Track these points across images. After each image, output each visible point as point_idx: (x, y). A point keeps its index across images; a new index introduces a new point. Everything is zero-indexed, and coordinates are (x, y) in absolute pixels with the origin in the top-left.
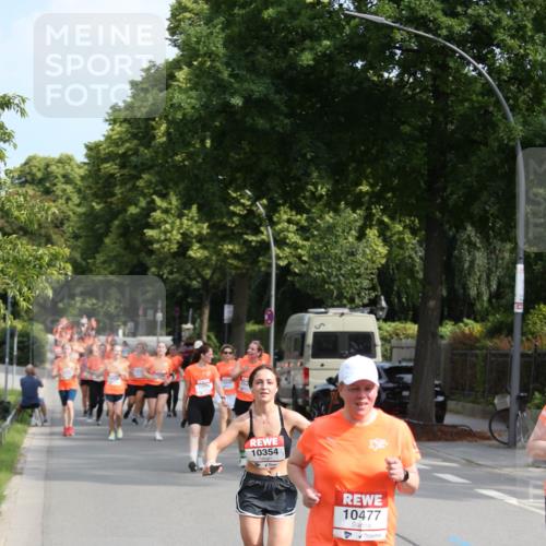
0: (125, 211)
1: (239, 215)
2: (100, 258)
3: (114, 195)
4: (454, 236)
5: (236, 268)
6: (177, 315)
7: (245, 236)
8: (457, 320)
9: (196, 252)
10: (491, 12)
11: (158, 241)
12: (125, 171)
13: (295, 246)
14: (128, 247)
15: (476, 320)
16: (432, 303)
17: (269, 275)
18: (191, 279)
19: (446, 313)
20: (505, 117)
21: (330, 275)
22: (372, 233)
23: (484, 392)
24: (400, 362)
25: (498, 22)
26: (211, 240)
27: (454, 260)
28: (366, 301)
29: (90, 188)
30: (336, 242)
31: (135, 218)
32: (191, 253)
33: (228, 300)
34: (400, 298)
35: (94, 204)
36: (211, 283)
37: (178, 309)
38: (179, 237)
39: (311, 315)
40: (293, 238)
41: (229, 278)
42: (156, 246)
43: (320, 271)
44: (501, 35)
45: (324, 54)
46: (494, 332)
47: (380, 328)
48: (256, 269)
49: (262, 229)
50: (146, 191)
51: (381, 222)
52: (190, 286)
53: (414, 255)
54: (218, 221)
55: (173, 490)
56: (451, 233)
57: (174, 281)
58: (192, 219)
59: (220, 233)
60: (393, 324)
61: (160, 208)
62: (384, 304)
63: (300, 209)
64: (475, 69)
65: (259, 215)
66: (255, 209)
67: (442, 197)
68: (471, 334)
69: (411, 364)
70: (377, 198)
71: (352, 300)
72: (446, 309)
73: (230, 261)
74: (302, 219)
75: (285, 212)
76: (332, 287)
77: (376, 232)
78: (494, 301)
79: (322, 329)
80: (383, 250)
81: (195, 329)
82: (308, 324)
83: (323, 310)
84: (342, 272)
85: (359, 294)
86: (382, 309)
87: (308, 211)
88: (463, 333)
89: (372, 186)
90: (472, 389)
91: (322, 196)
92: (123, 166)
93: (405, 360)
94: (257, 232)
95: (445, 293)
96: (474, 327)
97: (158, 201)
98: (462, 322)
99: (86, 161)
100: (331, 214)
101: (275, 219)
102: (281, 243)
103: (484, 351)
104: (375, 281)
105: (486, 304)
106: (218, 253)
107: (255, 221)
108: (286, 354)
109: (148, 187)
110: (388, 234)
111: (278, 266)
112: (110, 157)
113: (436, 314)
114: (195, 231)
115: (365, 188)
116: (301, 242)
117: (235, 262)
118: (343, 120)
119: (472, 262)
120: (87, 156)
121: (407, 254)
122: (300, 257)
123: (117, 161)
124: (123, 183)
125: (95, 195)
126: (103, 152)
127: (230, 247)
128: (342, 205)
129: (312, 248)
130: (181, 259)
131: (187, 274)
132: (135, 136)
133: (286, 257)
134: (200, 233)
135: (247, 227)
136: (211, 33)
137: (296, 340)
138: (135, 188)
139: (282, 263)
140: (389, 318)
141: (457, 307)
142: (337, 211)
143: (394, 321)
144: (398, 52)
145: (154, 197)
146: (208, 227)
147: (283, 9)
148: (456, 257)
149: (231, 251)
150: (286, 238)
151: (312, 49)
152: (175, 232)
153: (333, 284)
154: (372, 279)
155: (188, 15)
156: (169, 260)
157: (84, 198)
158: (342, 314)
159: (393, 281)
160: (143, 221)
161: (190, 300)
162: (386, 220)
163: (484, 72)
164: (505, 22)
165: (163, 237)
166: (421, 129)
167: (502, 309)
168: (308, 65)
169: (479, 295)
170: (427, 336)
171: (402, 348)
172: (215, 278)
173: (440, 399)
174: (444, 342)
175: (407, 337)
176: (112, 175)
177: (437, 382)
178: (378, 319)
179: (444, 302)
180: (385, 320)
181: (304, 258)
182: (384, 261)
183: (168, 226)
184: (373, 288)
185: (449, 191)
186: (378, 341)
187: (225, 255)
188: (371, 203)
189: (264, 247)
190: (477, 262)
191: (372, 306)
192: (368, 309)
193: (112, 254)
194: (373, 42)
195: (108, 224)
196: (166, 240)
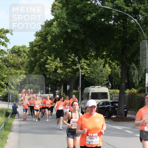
0: (40, 60)
1: (71, 61)
2: (33, 73)
3: (37, 56)
4: (129, 66)
5: (70, 75)
6: (54, 88)
7: (73, 67)
8: (130, 89)
9: (59, 71)
10: (138, 5)
11: (49, 68)
12: (40, 49)
13: (86, 69)
14: (41, 70)
15: (135, 89)
16: (123, 84)
17: (79, 77)
18: (58, 79)
19: (127, 87)
20: (142, 34)
21: (95, 77)
22: (107, 65)
23: (137, 108)
24: (115, 100)
25: (140, 8)
26: (63, 68)
27: (129, 72)
28: (105, 84)
29: (30, 54)
30: (97, 68)
31: (43, 62)
32: (58, 71)
33: (68, 84)
34: (115, 83)
35: (32, 58)
36: (63, 79)
37: (54, 86)
38: (54, 67)
39: (91, 88)
40: (86, 67)
41: (68, 78)
42: (48, 70)
43: (93, 76)
44: (141, 11)
45: (93, 17)
46: (140, 92)
47: (109, 91)
48: (76, 75)
49: (77, 65)
50: (46, 55)
51: (109, 63)
52: (58, 80)
53: (118, 71)
54: (65, 62)
55: (54, 136)
56: (128, 65)
57: (53, 79)
58: (58, 62)
59: (66, 66)
60: (113, 90)
61: (49, 59)
62: (110, 85)
63: (87, 59)
64: (134, 21)
65: (76, 61)
66: (75, 59)
67: (126, 56)
68: (134, 92)
69: (118, 101)
70: (108, 56)
71: (101, 84)
72: (127, 86)
73: (68, 73)
74: (88, 62)
75: (83, 60)
76: (96, 80)
77: (108, 65)
78: (140, 83)
79: (94, 92)
80: (110, 70)
81: (59, 92)
82: (90, 90)
83: (94, 86)
84: (99, 76)
85: (103, 82)
86: (110, 86)
87: (89, 60)
88: (132, 92)
89: (106, 53)
90: (134, 107)
91: (93, 56)
92: (39, 48)
93: (116, 100)
94: (76, 65)
95: (127, 82)
96: (135, 91)
97: (49, 57)
98: (132, 89)
99: (29, 47)
100: (96, 60)
101: (80, 62)
102: (82, 68)
103: (138, 97)
104: (108, 78)
105: (138, 84)
106: (65, 71)
107: (75, 62)
108: (84, 98)
109: (46, 54)
110: (111, 66)
111: (81, 75)
112: (36, 46)
113: (124, 87)
114: (59, 65)
115: (105, 53)
116: (88, 68)
117: (70, 74)
118: (99, 35)
119: (134, 73)
120: (30, 45)
121: (116, 71)
122: (87, 72)
123: (38, 47)
124: (39, 53)
125: (32, 56)
126: (34, 44)
127: (69, 70)
128: (99, 58)
129: (91, 69)
130: (55, 73)
131: (57, 77)
132: (42, 40)
133: (84, 72)
134: (60, 66)
135: (73, 64)
136: (62, 12)
137: (87, 95)
138: (43, 54)
139: (83, 74)
140: (112, 88)
141: (130, 85)
142: (97, 59)
143: (113, 89)
144: (113, 16)
145: (48, 56)
146: (63, 64)
147: (82, 5)
148: (130, 72)
149: (69, 71)
150: (83, 67)
151: (90, 16)
152: (53, 66)
153: (96, 79)
154: (107, 78)
155: (56, 7)
156: (52, 73)
157: (29, 57)
158: (99, 88)
159: (113, 78)
160: (45, 63)
161: (58, 84)
162: (111, 62)
163: (137, 21)
164: (142, 8)
165: (50, 67)
166: (120, 37)
167: (142, 86)
168: (89, 20)
169: (136, 82)
170: (122, 93)
171: (115, 96)
172: (65, 78)
173: (126, 110)
174: (126, 95)
175: (117, 93)
176: (36, 51)
177: (125, 106)
178: (109, 89)
179: (127, 84)
180: (111, 89)
181: (89, 72)
182: (110, 73)
183: (51, 64)
184: (107, 80)
185: (127, 54)
186: (109, 95)
187: (67, 72)
188: (106, 57)
189: (78, 70)
190: (135, 73)
191: (107, 85)
192: (106, 86)
193: (36, 72)
194: (107, 14)
195: (35, 64)
196: (51, 68)
